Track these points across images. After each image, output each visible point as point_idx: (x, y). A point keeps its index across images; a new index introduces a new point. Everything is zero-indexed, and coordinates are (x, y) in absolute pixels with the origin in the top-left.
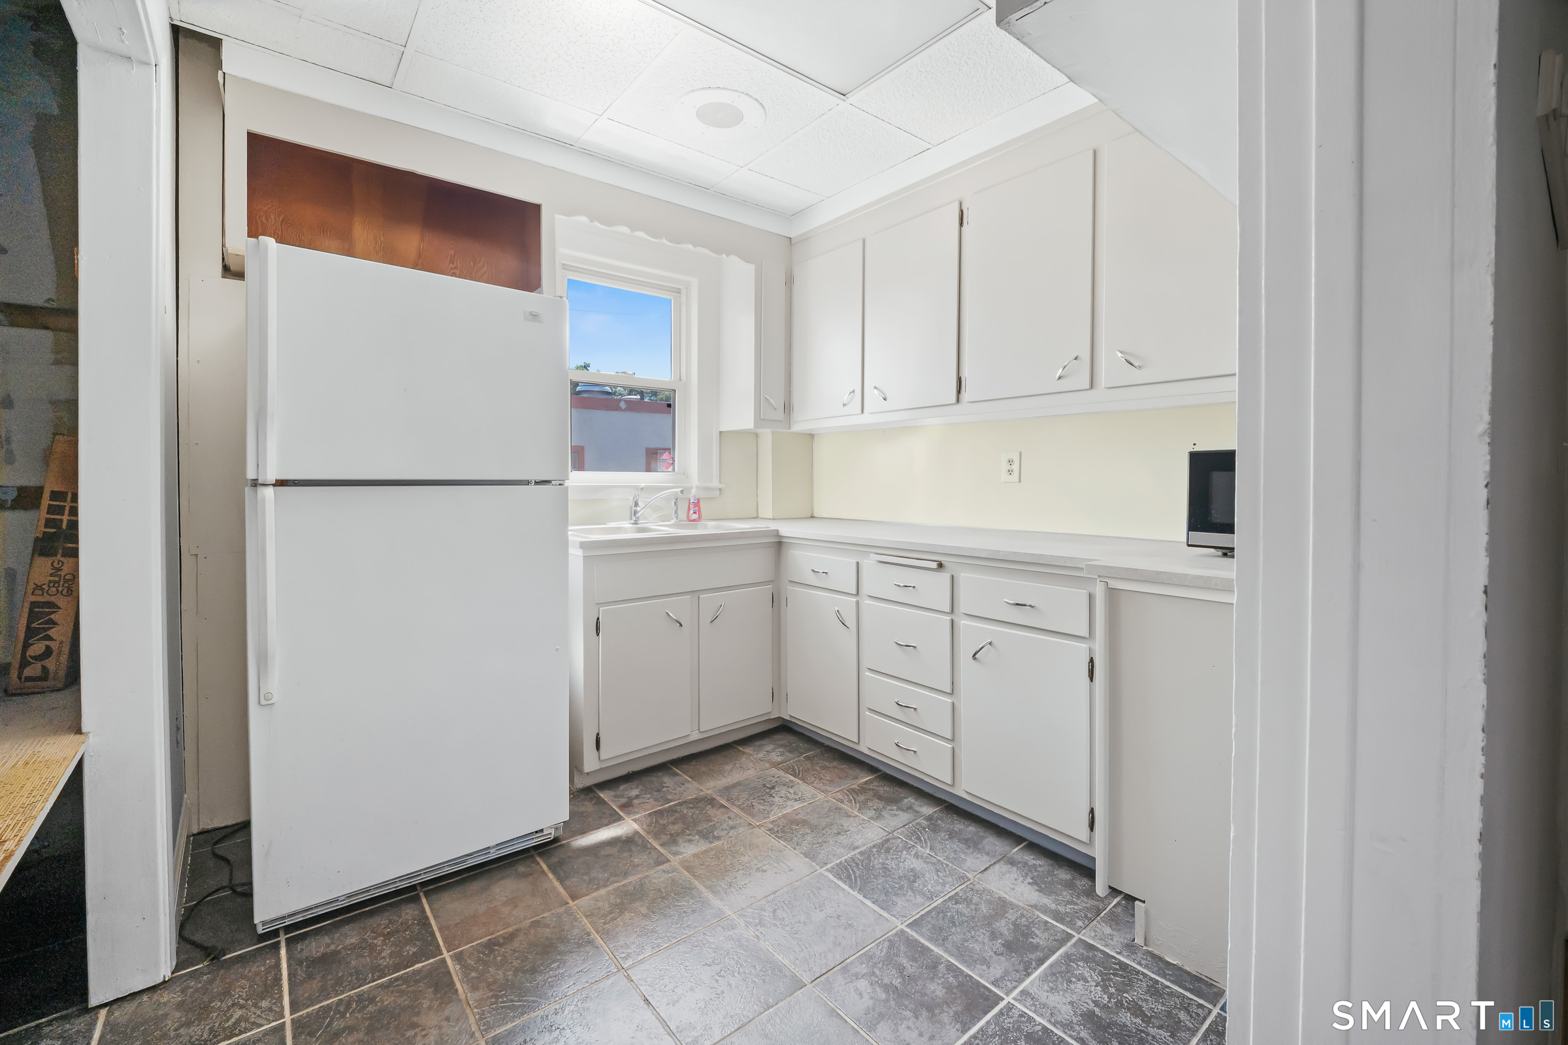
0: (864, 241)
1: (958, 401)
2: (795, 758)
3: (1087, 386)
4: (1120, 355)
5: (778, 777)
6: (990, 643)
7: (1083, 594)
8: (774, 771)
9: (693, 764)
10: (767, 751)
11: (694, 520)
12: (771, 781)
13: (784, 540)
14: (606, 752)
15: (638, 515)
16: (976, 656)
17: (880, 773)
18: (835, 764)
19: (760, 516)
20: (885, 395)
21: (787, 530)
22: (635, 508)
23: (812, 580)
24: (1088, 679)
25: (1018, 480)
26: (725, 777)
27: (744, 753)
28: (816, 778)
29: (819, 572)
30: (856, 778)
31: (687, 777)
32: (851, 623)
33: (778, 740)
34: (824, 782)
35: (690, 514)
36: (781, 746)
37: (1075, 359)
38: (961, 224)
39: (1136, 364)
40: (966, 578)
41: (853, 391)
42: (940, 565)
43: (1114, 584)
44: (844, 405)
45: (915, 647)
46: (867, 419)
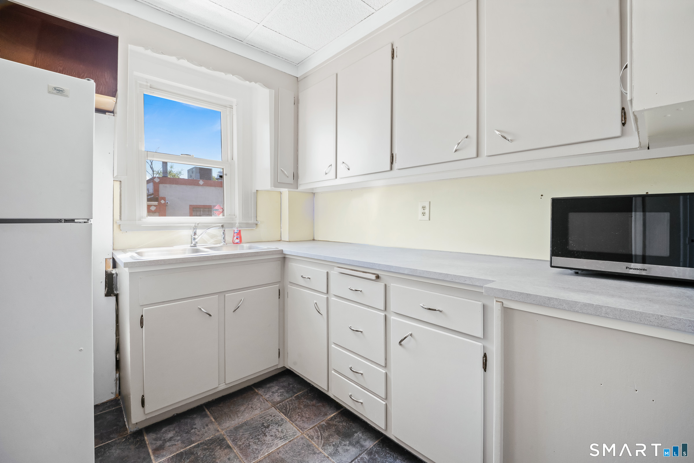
0: (337, 74)
1: (391, 169)
2: (289, 398)
3: (475, 155)
4: (498, 133)
5: (274, 416)
6: (411, 335)
7: (480, 304)
8: (273, 410)
9: (220, 405)
10: (273, 392)
11: (237, 243)
12: (268, 420)
13: (287, 256)
14: (150, 407)
15: (196, 240)
16: (402, 343)
17: (342, 410)
18: (314, 402)
19: (282, 240)
20: (349, 167)
21: (288, 249)
22: (194, 236)
23: (301, 282)
24: (483, 370)
25: (428, 219)
26: (238, 417)
27: (257, 394)
28: (299, 415)
29: (305, 278)
30: (326, 415)
31: (212, 418)
32: (323, 311)
33: (282, 382)
34: (304, 419)
35: (234, 240)
36: (283, 387)
37: (467, 137)
38: (393, 58)
39: (509, 139)
40: (394, 287)
41: (331, 165)
42: (378, 277)
43: (507, 304)
44: (326, 174)
45: (361, 332)
46: (338, 182)
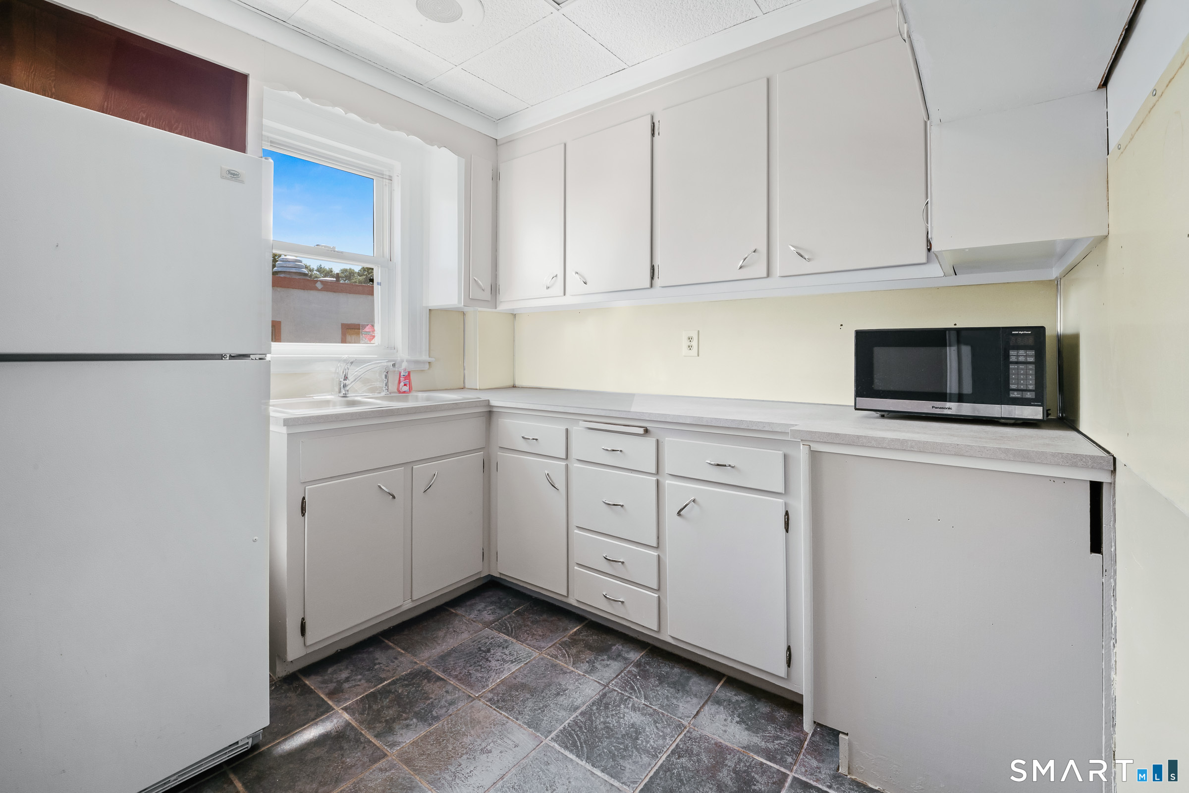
0: (565, 145)
1: (651, 286)
2: (506, 615)
3: (765, 275)
4: (792, 249)
5: (492, 638)
6: (694, 501)
7: (780, 454)
8: (487, 631)
9: (405, 633)
10: (479, 610)
11: (404, 392)
12: (486, 643)
13: (495, 410)
14: (312, 636)
15: (347, 388)
16: (681, 513)
17: (587, 622)
18: (545, 616)
19: (466, 387)
20: (585, 280)
21: (496, 401)
22: (345, 382)
23: (523, 446)
24: (784, 530)
25: (696, 355)
26: (439, 644)
27: (456, 615)
28: (528, 634)
29: (529, 439)
30: (565, 630)
31: (399, 650)
32: (560, 483)
33: (488, 597)
34: (537, 637)
35: (401, 387)
36: (492, 603)
37: (754, 252)
38: (653, 134)
39: (806, 257)
40: (671, 443)
41: (556, 276)
42: (646, 431)
43: (816, 447)
44: (548, 288)
45: (622, 506)
46: (568, 300)
